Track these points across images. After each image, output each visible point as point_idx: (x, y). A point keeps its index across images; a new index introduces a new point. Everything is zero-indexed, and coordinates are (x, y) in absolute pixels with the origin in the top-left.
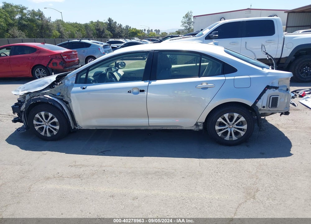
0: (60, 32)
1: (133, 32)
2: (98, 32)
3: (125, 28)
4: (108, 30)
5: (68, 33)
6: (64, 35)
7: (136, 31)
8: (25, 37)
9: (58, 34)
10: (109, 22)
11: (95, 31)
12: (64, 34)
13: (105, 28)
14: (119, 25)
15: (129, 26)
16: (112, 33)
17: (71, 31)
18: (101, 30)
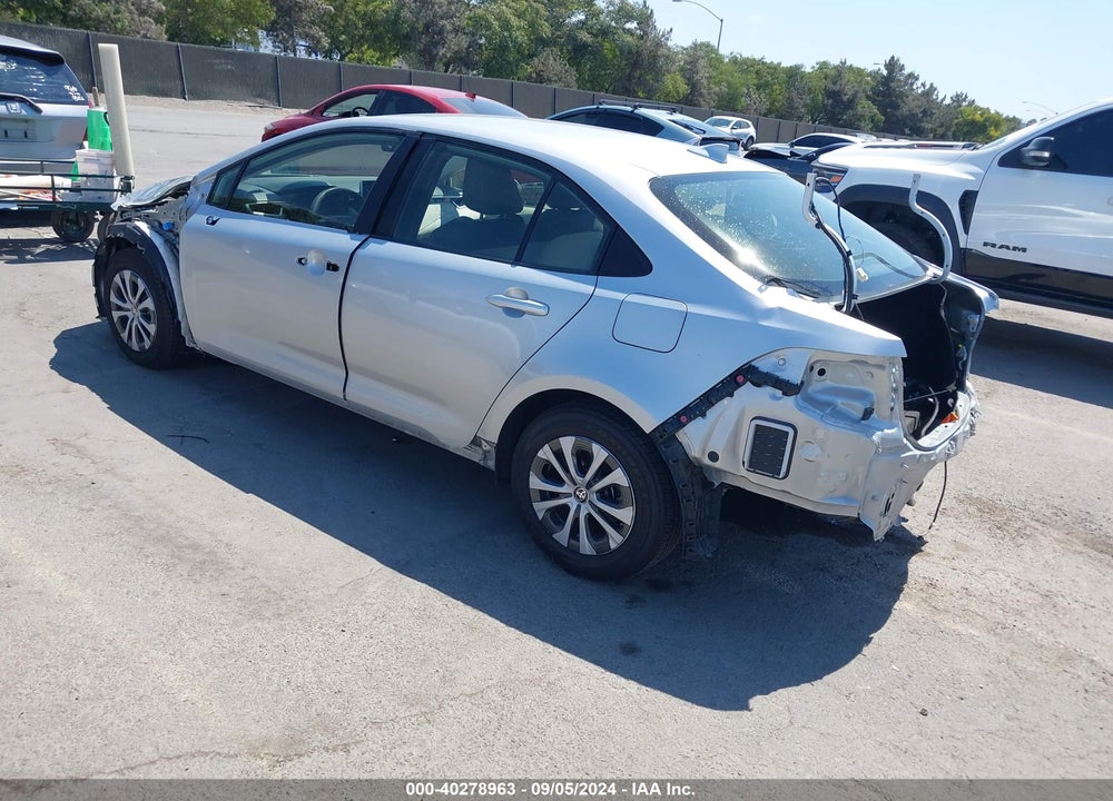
0: (690, 81)
1: (973, 123)
2: (831, 101)
3: (948, 101)
4: (874, 102)
5: (717, 89)
6: (701, 95)
7: (986, 120)
8: (574, 83)
9: (684, 88)
10: (885, 73)
11: (820, 97)
12: (704, 91)
13: (864, 91)
14: (927, 87)
15: (970, 98)
16: (884, 113)
17: (729, 85)
18: (845, 98)
